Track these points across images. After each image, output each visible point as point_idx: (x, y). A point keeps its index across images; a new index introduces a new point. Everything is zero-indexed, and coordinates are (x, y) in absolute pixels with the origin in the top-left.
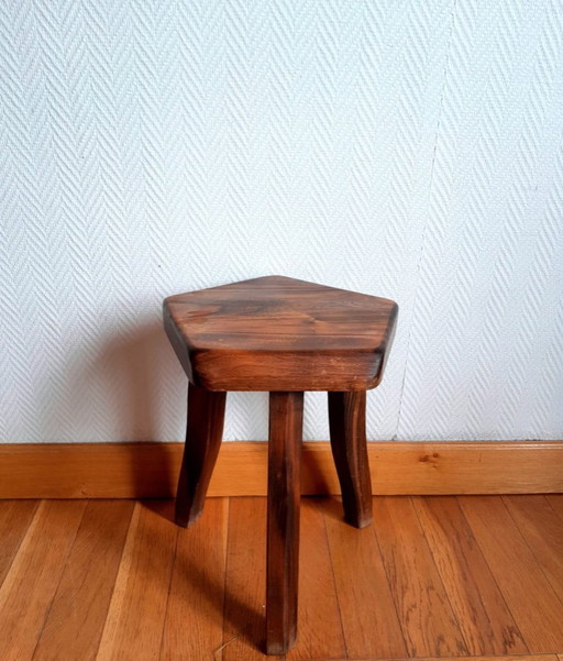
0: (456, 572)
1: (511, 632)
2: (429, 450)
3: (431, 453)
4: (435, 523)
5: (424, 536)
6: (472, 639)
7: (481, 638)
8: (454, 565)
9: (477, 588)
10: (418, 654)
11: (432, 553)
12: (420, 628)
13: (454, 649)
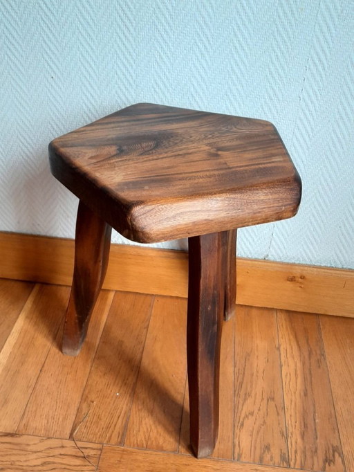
0: (299, 387)
1: (334, 451)
2: (297, 272)
3: (298, 275)
4: (292, 337)
5: (279, 349)
6: (296, 452)
7: (304, 452)
8: (299, 380)
9: (314, 406)
10: (243, 459)
11: (281, 366)
12: (252, 435)
13: (277, 459)
